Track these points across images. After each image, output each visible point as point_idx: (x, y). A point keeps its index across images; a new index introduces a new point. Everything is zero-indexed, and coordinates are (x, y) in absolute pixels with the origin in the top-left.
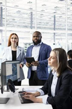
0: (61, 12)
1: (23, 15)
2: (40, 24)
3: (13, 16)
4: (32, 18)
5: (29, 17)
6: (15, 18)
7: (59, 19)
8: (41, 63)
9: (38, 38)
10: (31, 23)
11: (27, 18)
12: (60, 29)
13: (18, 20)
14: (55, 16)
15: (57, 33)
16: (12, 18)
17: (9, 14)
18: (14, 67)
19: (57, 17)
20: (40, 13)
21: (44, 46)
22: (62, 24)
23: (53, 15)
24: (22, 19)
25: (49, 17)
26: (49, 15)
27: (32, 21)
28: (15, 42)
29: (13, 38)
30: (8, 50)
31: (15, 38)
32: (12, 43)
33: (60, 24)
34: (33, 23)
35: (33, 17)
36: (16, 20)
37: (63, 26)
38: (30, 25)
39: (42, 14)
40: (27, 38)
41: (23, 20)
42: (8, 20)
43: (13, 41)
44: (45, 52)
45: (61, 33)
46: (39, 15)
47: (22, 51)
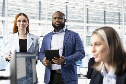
0: (74, 2)
1: (30, 5)
2: (49, 14)
3: (18, 4)
4: (40, 9)
5: (37, 7)
6: (20, 8)
7: (72, 10)
8: (69, 60)
9: (60, 20)
10: (39, 14)
11: (35, 8)
12: (73, 21)
13: (25, 10)
14: (67, 6)
15: (69, 26)
16: (17, 7)
17: (14, 3)
18: (28, 63)
19: (70, 7)
20: (50, 2)
21: (69, 33)
22: (74, 16)
23: (65, 5)
24: (28, 9)
25: (61, 7)
26: (60, 5)
27: (40, 12)
28: (23, 26)
29: (20, 21)
30: (13, 39)
31: (24, 21)
32: (20, 28)
33: (73, 16)
34: (42, 13)
35: (41, 7)
36: (22, 10)
37: (76, 18)
38: (38, 16)
39: (52, 4)
40: (34, 31)
41: (30, 10)
42: (12, 9)
43: (21, 25)
44: (73, 42)
45: (74, 26)
46: (49, 5)
47: (35, 41)
